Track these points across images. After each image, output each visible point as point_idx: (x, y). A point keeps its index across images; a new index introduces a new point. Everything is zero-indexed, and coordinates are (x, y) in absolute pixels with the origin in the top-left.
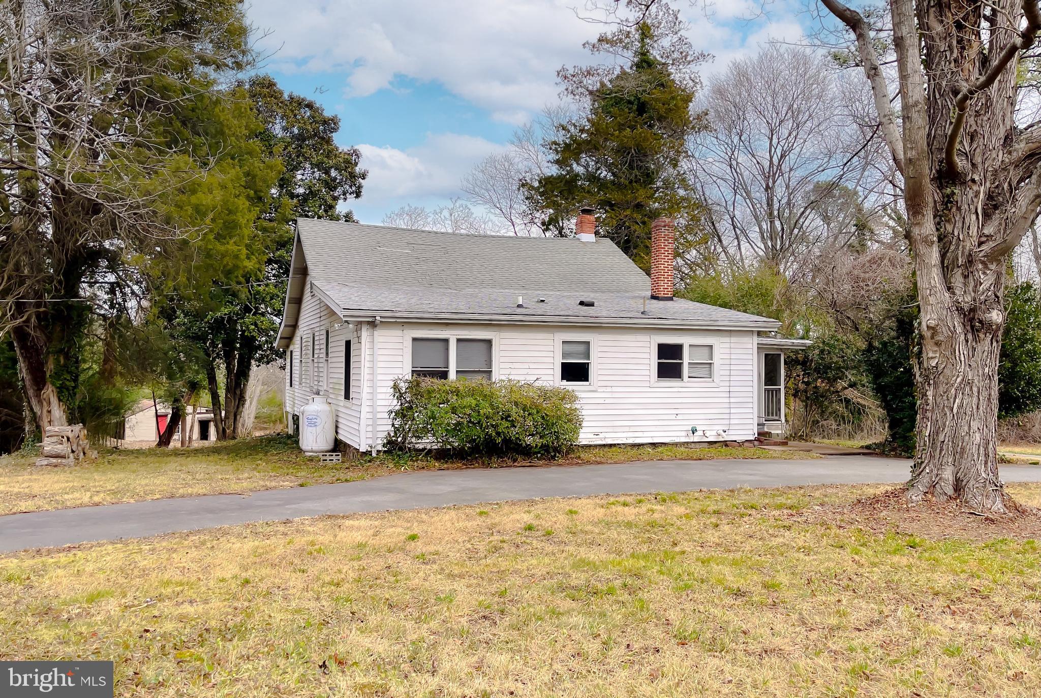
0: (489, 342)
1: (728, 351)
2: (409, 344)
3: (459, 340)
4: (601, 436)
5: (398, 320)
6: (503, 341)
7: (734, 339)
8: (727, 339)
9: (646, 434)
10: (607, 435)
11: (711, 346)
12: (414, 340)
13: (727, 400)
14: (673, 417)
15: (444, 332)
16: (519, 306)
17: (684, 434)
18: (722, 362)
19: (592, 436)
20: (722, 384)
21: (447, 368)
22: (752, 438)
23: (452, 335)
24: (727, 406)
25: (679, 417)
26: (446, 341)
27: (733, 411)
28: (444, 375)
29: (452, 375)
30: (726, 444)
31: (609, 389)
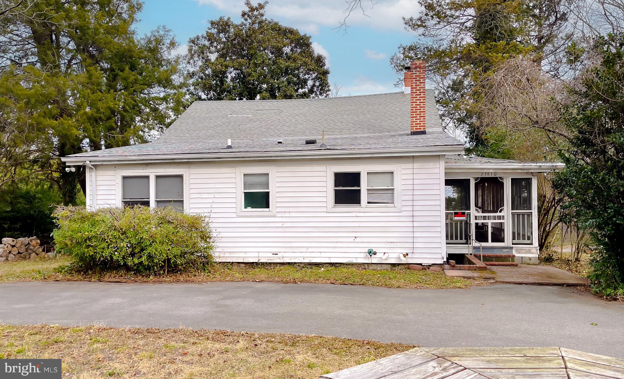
0: (181, 177)
1: (411, 177)
2: (119, 181)
3: (158, 177)
4: (279, 255)
5: (104, 163)
6: (192, 176)
7: (417, 165)
8: (410, 166)
9: (323, 255)
10: (285, 255)
11: (393, 173)
12: (124, 178)
13: (411, 224)
14: (352, 240)
15: (145, 171)
16: (229, 147)
17: (362, 255)
18: (404, 187)
19: (271, 255)
20: (404, 209)
21: (149, 199)
22: (441, 262)
23: (152, 173)
24: (411, 230)
25: (357, 240)
26: (148, 177)
27: (416, 235)
28: (147, 204)
29: (153, 204)
30: (408, 266)
31: (287, 215)
